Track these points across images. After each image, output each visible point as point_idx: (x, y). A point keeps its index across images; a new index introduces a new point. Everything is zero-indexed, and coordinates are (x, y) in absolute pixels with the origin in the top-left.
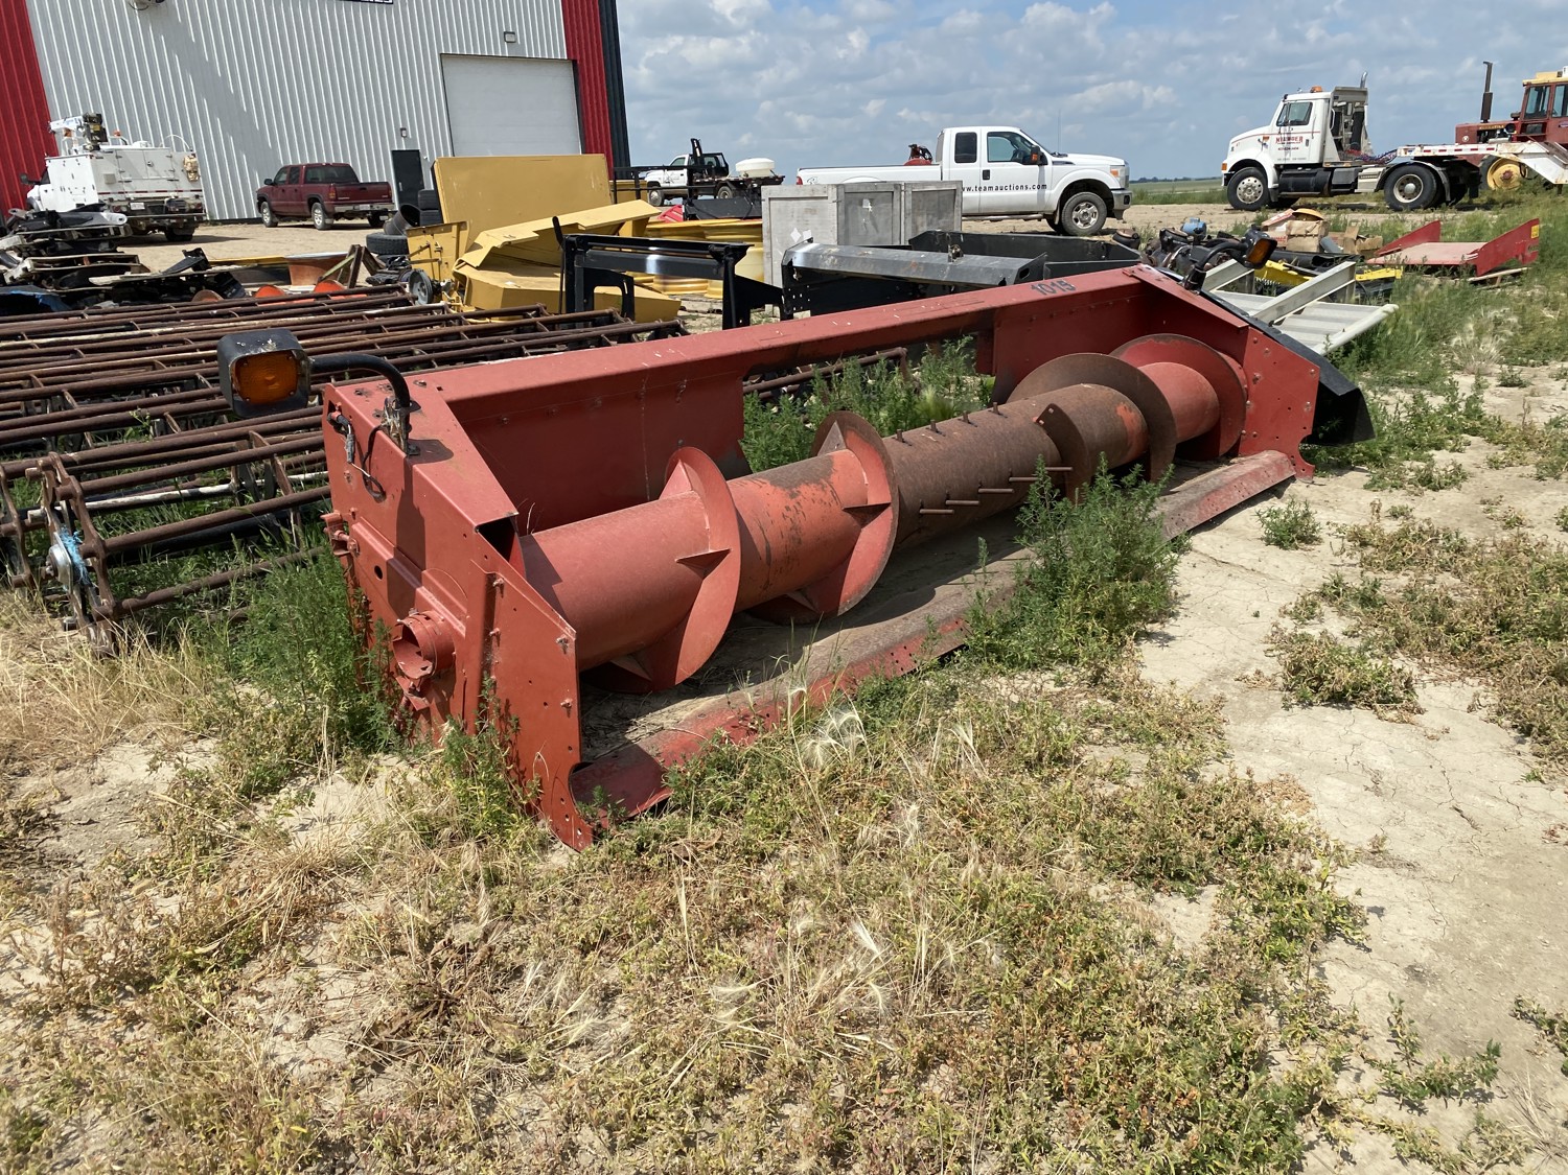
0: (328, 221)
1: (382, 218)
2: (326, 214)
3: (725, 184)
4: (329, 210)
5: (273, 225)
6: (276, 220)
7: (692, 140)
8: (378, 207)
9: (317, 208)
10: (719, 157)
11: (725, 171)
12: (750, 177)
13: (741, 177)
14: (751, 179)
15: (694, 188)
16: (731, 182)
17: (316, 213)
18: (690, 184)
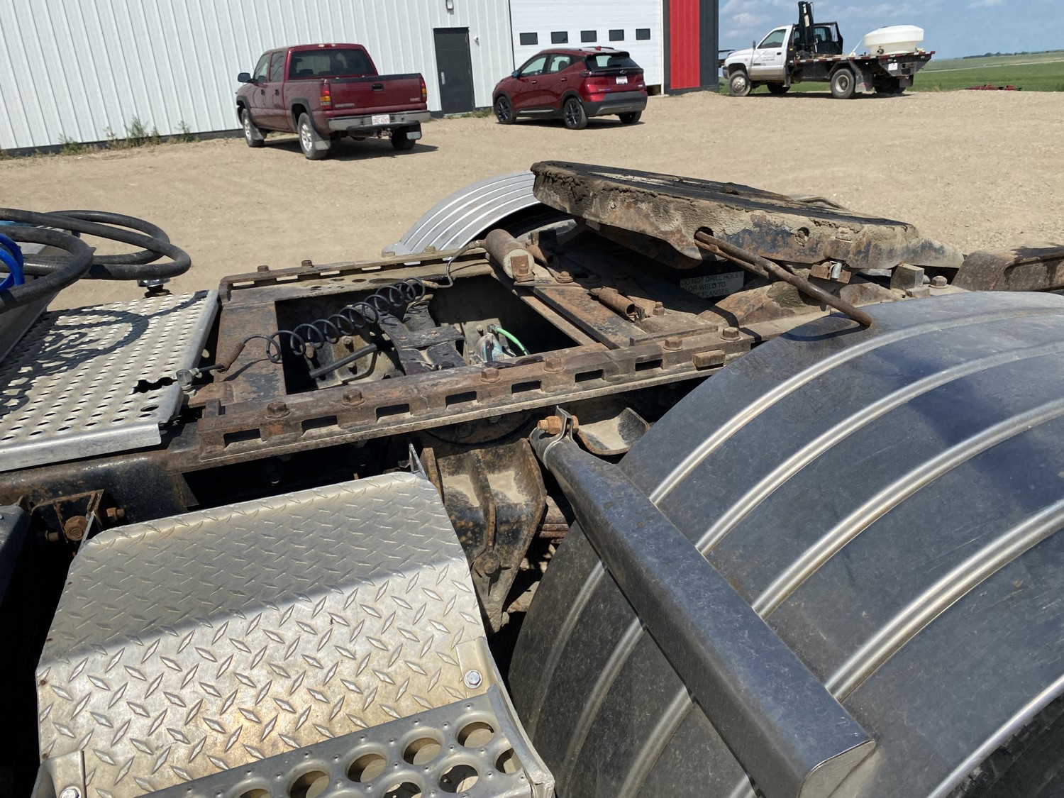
0: (323, 145)
1: (410, 136)
2: (319, 132)
3: (845, 65)
4: (320, 125)
7: (801, 4)
8: (404, 118)
9: (304, 122)
10: (833, 29)
11: (838, 47)
12: (886, 53)
13: (873, 54)
14: (888, 57)
15: (794, 71)
16: (855, 61)
17: (305, 127)
18: (789, 67)
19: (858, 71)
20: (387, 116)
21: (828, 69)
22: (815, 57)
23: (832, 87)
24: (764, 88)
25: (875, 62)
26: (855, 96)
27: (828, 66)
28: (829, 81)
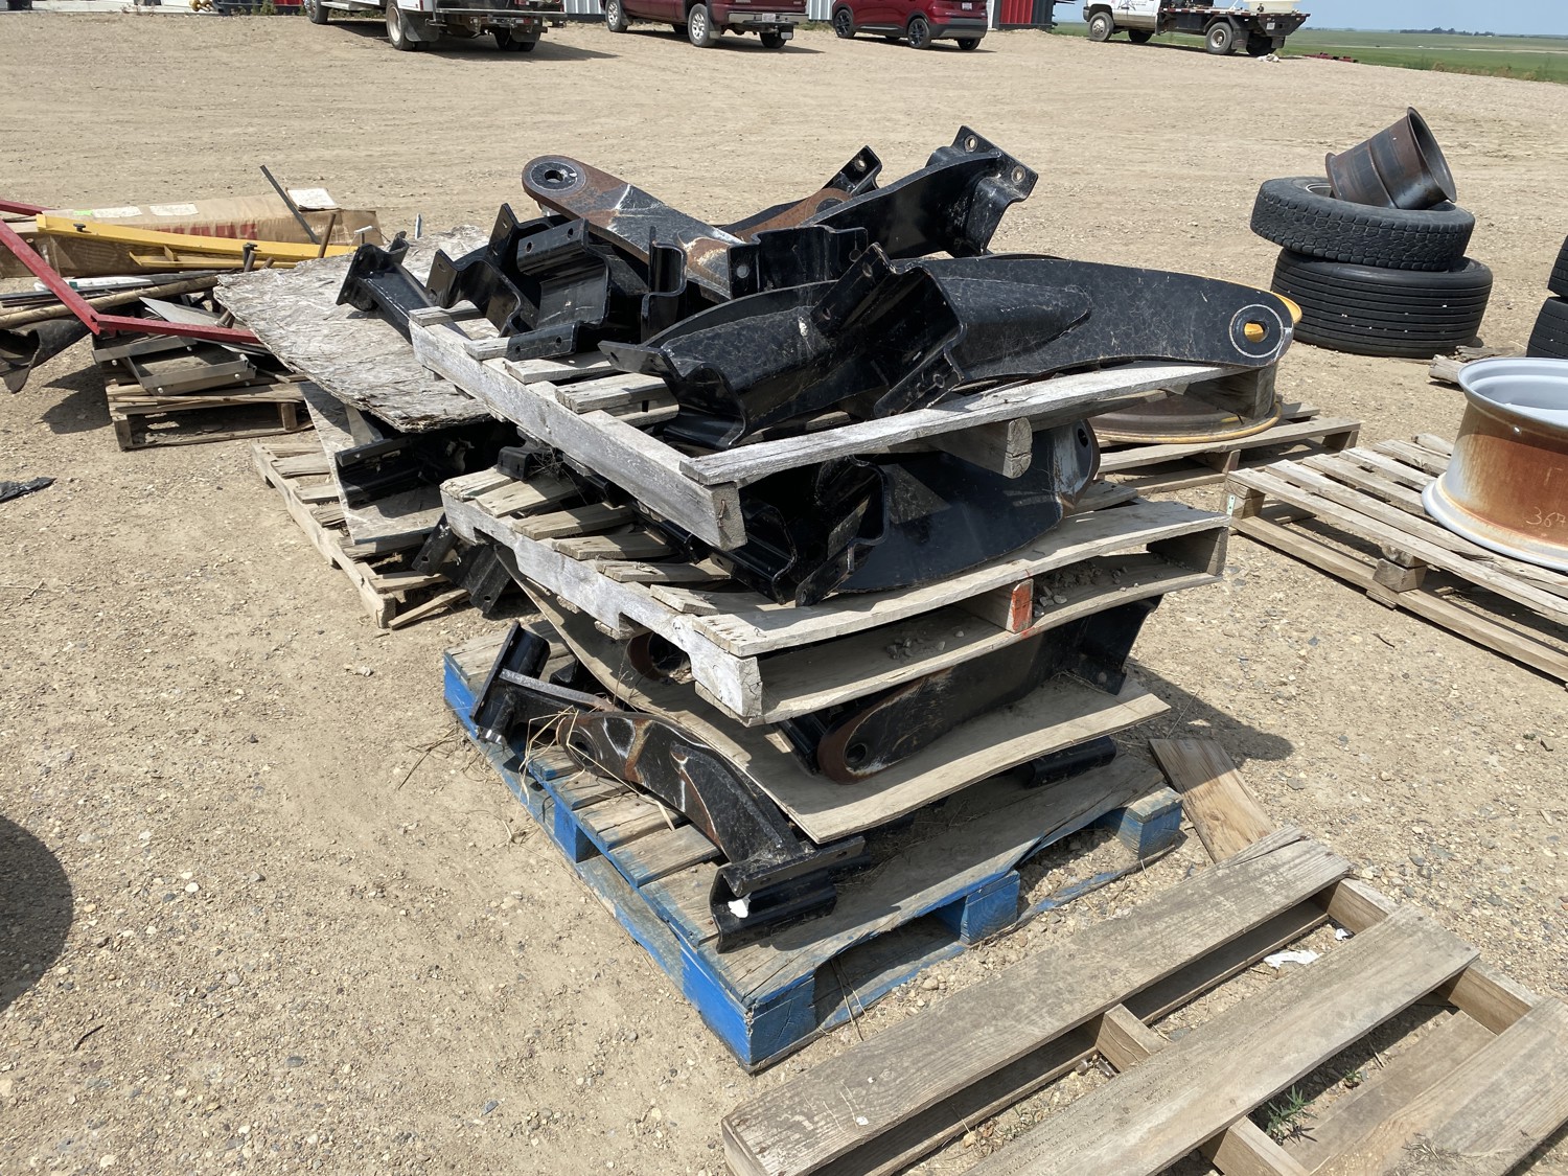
0: (714, 35)
2: (713, 22)
3: (1224, 19)
4: (719, 17)
5: (622, 29)
6: (627, 21)
8: (785, 19)
9: (699, 11)
12: (1265, 12)
13: (1254, 12)
14: (1268, 15)
15: (1167, 20)
16: (1236, 17)
17: (697, 17)
18: (1161, 15)
19: (1237, 27)
20: (774, 15)
21: (1204, 22)
22: (1191, 7)
23: (1209, 40)
24: (1125, 35)
25: (1254, 19)
26: (1230, 52)
27: (1205, 18)
28: (1205, 34)
